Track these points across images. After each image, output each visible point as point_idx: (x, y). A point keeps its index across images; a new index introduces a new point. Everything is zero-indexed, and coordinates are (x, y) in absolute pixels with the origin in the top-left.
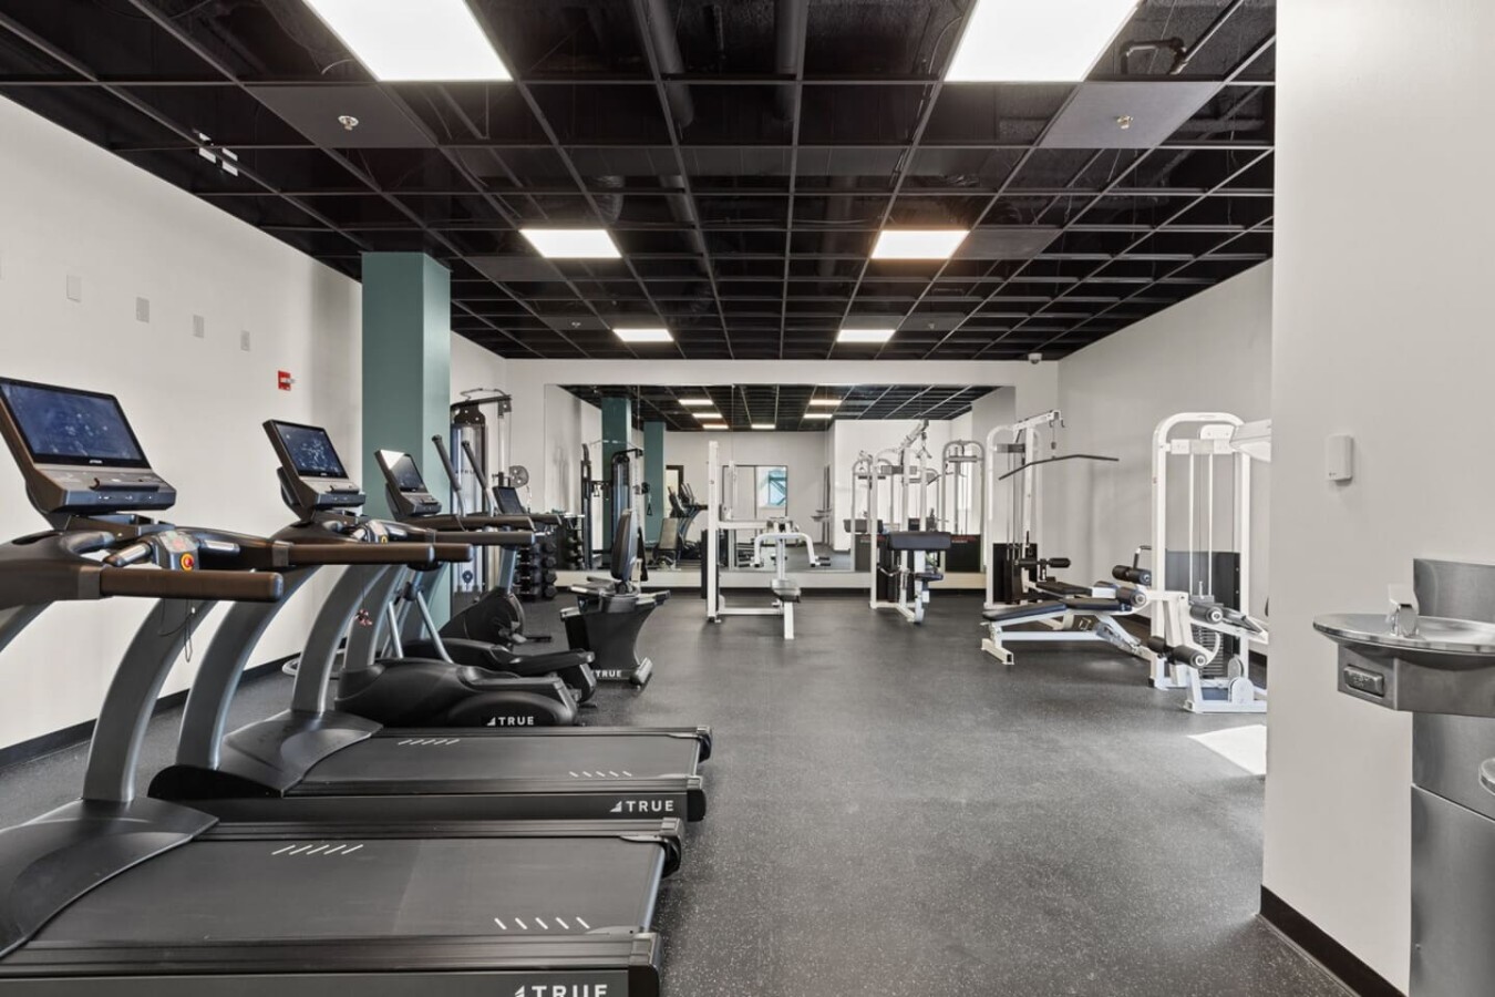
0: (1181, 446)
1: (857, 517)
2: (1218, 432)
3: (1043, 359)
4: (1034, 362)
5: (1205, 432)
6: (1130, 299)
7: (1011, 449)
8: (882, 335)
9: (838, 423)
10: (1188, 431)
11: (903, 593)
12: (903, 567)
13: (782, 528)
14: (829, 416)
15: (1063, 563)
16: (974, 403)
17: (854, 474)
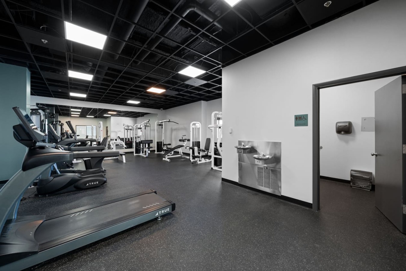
0: (194, 127)
1: (125, 137)
2: (198, 125)
3: (163, 109)
4: (162, 110)
5: (197, 125)
6: (178, 100)
7: (160, 125)
8: (137, 102)
9: (112, 117)
10: (194, 124)
11: (141, 152)
12: (141, 147)
13: (116, 140)
14: (110, 116)
15: (170, 144)
16: (145, 115)
17: (125, 129)
